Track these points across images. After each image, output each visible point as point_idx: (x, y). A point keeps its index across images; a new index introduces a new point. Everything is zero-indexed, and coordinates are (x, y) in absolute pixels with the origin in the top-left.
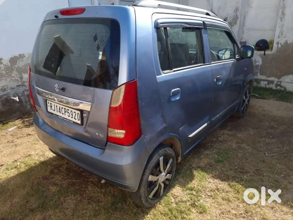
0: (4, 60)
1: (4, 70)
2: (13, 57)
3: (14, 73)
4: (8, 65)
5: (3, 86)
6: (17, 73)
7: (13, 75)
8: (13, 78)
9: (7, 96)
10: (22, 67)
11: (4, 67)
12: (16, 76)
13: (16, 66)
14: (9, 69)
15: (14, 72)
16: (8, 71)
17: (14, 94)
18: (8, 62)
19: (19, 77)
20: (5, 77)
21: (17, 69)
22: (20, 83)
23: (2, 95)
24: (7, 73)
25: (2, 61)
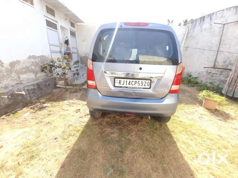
0: (5, 64)
1: (5, 72)
2: (12, 62)
3: (14, 75)
4: (8, 68)
5: (5, 85)
6: (16, 75)
7: (13, 76)
8: (13, 78)
9: (12, 92)
10: (19, 70)
11: (5, 69)
12: (15, 76)
13: (15, 69)
14: (9, 71)
15: (13, 73)
16: (8, 73)
17: (17, 90)
18: (8, 66)
19: (17, 77)
20: (7, 77)
21: (15, 71)
22: (18, 82)
23: (8, 91)
24: (7, 74)
25: (3, 65)
